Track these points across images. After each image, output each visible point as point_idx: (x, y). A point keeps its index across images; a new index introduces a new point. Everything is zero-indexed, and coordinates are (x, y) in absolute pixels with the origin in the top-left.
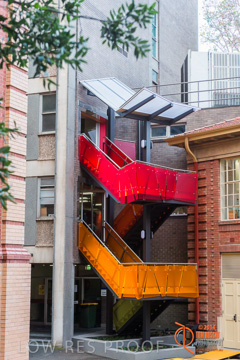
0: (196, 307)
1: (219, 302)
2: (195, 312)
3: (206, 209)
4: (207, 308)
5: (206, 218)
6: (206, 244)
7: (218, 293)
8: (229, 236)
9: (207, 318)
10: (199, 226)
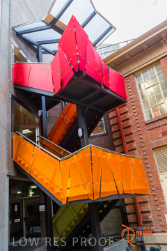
0: (136, 208)
1: (163, 198)
2: (135, 213)
3: (129, 115)
4: (149, 207)
5: (131, 122)
6: (135, 145)
7: (160, 189)
8: (161, 131)
9: (151, 217)
10: (124, 132)
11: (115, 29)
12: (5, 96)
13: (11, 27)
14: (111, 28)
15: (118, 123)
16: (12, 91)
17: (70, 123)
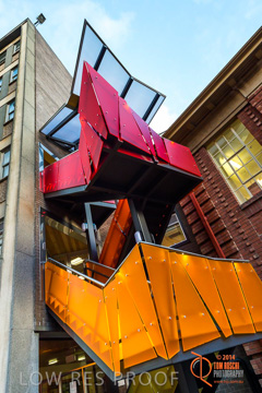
3: (212, 203)
11: (165, 97)
12: (30, 210)
13: (38, 130)
14: (158, 96)
15: (195, 210)
16: (42, 203)
17: (125, 230)
